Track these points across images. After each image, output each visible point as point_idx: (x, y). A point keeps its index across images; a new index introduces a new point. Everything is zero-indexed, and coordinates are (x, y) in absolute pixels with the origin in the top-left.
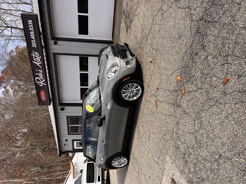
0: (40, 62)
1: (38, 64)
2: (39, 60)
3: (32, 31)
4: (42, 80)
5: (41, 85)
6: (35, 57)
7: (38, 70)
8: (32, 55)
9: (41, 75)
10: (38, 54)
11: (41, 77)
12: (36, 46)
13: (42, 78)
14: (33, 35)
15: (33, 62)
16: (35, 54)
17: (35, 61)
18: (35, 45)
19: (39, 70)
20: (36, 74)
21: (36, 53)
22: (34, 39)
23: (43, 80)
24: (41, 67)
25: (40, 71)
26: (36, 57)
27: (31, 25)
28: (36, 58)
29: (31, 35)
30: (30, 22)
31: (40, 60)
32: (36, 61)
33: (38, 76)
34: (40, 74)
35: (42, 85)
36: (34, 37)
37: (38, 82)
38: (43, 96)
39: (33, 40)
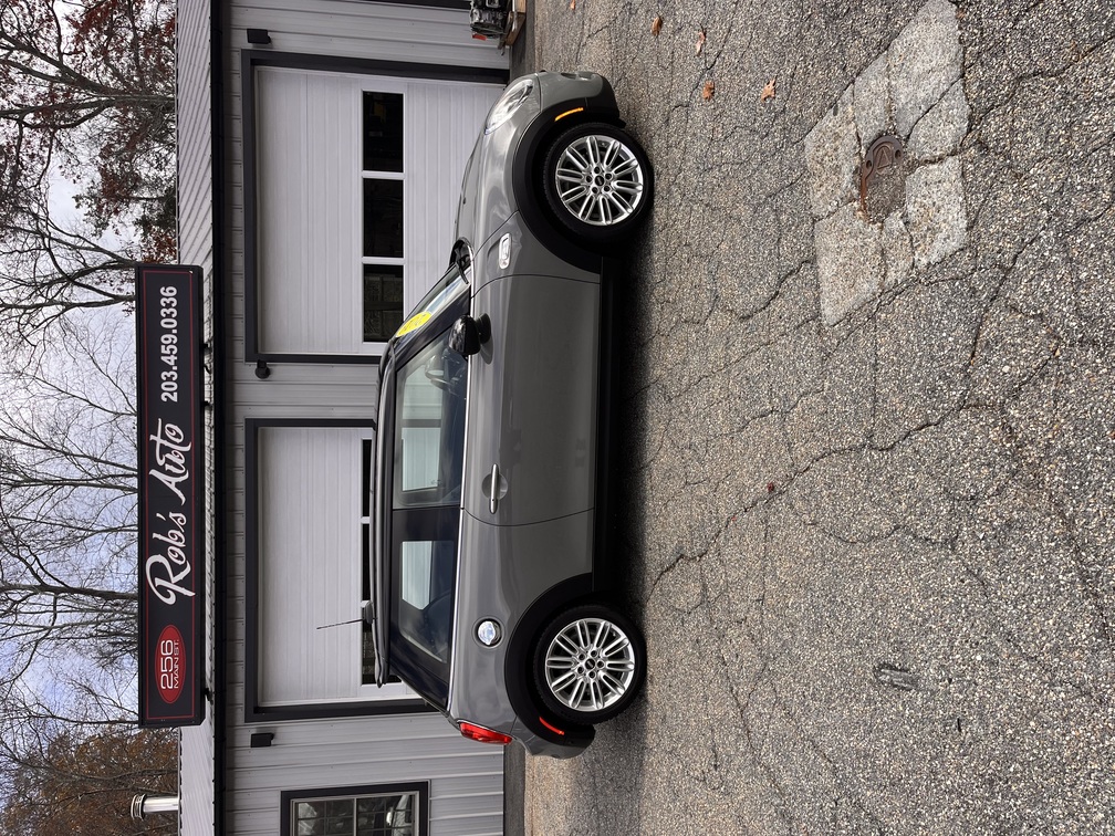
0: (184, 474)
1: (171, 483)
2: (181, 462)
3: (169, 331)
4: (177, 569)
5: (168, 596)
6: (165, 450)
7: (167, 516)
8: (152, 437)
9: (180, 540)
10: (178, 436)
11: (173, 552)
12: (175, 398)
13: (180, 558)
14: (172, 350)
15: (153, 472)
16: (164, 437)
17: (161, 469)
18: (172, 393)
19: (171, 515)
20: (155, 535)
21: (170, 430)
22: (172, 363)
23: (184, 567)
24: (184, 499)
25: (176, 518)
26: (169, 450)
27: (168, 306)
28: (168, 455)
29: (163, 347)
30: (169, 294)
31: (183, 461)
32: (168, 467)
33: (162, 548)
34: (172, 535)
35: (171, 601)
36: (173, 358)
37: (159, 582)
38: (168, 668)
39: (169, 368)
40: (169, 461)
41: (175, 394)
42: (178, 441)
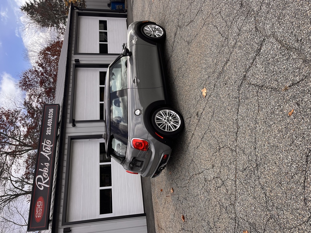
0: (50, 152)
1: (46, 155)
2: (49, 149)
3: (50, 118)
4: (45, 179)
5: (41, 187)
6: (45, 146)
7: (44, 164)
8: (42, 144)
9: (47, 170)
10: (50, 143)
11: (44, 174)
12: (50, 134)
13: (46, 176)
14: (50, 123)
15: (42, 152)
16: (46, 143)
17: (44, 152)
19: (45, 164)
20: (40, 170)
21: (48, 141)
22: (50, 126)
23: (47, 178)
24: (49, 159)
25: (46, 164)
26: (47, 147)
27: (51, 113)
28: (46, 148)
29: (48, 122)
30: (51, 110)
31: (50, 149)
32: (46, 151)
33: (41, 173)
34: (45, 169)
35: (42, 189)
36: (51, 124)
37: (39, 183)
39: (49, 127)
40: (46, 149)
41: (50, 133)
42: (49, 144)
